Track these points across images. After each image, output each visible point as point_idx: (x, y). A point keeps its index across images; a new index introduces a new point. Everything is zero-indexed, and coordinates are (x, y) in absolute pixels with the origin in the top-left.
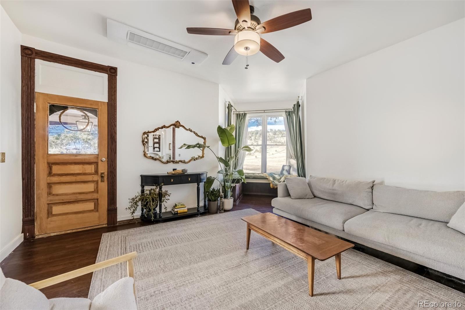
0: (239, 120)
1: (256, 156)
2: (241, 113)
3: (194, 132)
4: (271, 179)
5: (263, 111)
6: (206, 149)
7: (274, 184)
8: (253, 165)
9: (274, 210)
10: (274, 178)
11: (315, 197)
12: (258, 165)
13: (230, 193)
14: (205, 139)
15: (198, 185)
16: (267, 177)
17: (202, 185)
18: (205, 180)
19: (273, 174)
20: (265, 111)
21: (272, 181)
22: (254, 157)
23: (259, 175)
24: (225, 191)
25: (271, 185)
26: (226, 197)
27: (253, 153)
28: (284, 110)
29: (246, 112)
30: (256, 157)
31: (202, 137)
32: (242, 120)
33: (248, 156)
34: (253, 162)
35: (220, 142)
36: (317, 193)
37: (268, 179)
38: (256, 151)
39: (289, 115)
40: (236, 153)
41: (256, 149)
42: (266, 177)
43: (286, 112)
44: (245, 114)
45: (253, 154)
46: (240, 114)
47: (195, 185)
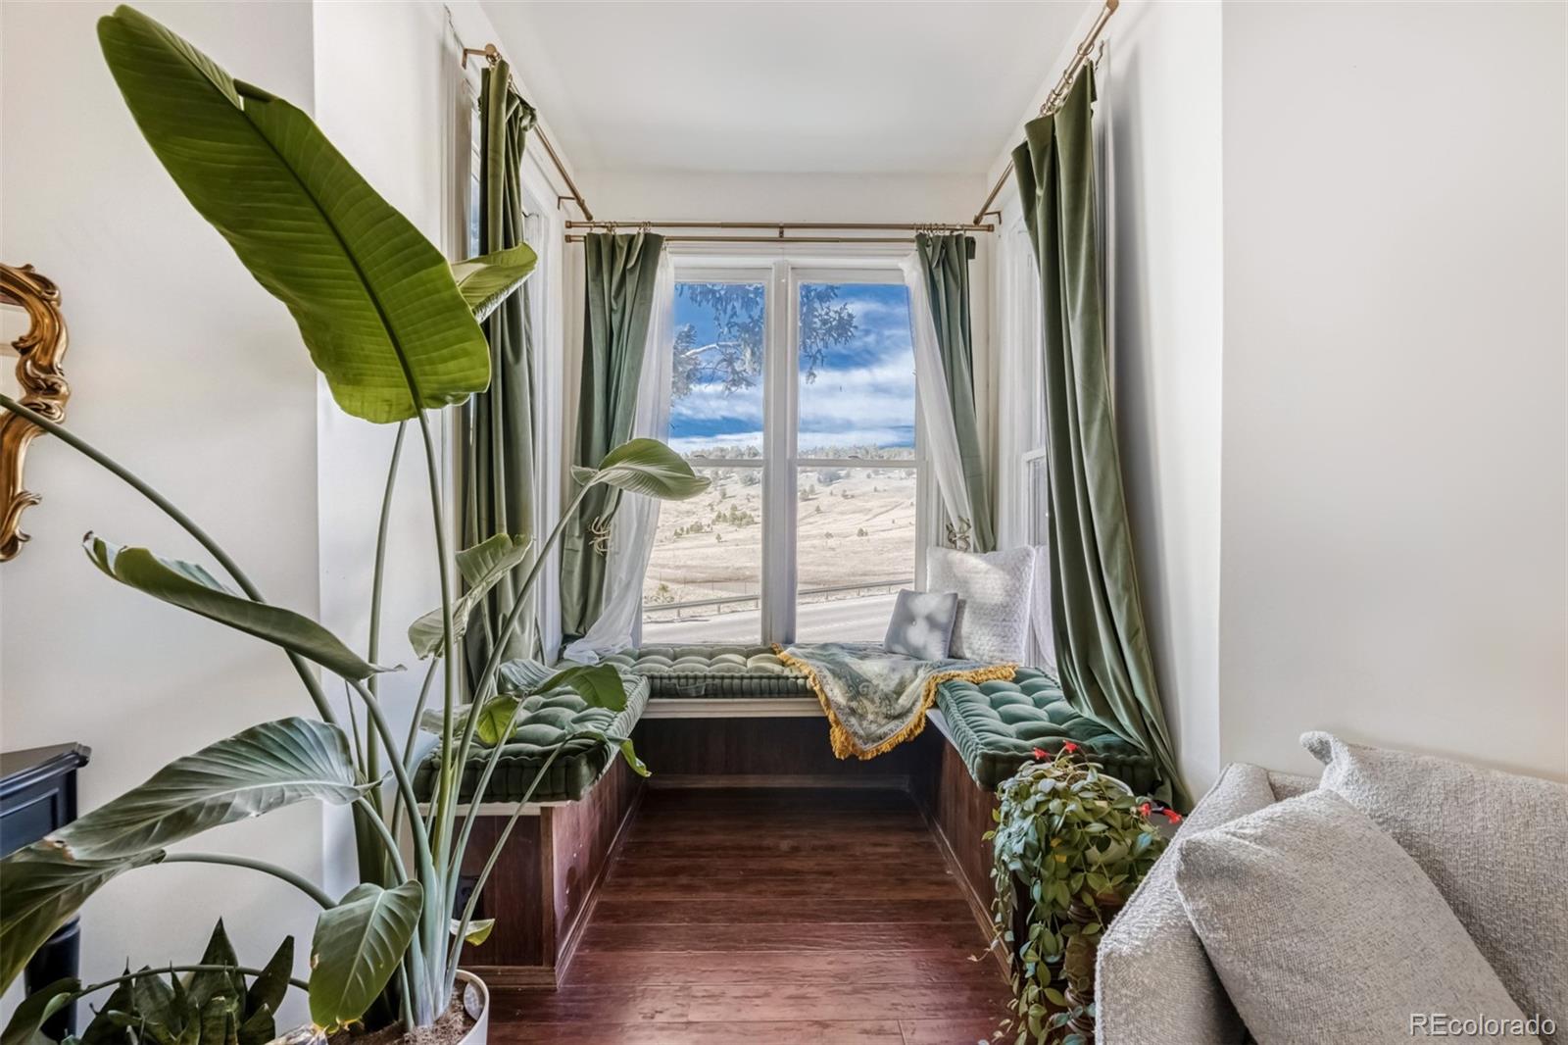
0: (610, 284)
1: (719, 535)
2: (619, 231)
4: (836, 693)
5: (775, 233)
7: (855, 734)
8: (711, 568)
10: (857, 686)
12: (728, 568)
16: (810, 682)
19: (849, 659)
20: (788, 233)
21: (838, 707)
22: (713, 540)
23: (751, 663)
25: (837, 737)
27: (709, 526)
28: (912, 234)
29: (654, 231)
30: (719, 537)
32: (630, 287)
33: (692, 535)
34: (708, 557)
37: (812, 694)
38: (719, 516)
39: (945, 262)
40: (586, 517)
41: (720, 513)
42: (800, 681)
43: (922, 241)
44: (651, 246)
45: (708, 530)
46: (614, 236)
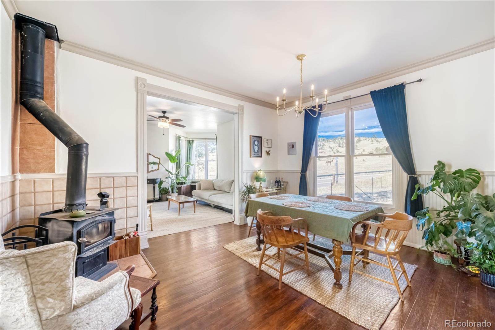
3: (153, 155)
6: (160, 166)
9: (193, 196)
11: (215, 189)
13: (175, 190)
14: (159, 159)
15: (154, 185)
17: (157, 186)
18: (159, 183)
24: (172, 189)
26: (173, 192)
29: (194, 139)
31: (157, 158)
35: (170, 161)
36: (216, 188)
44: (193, 141)
47: (152, 185)
